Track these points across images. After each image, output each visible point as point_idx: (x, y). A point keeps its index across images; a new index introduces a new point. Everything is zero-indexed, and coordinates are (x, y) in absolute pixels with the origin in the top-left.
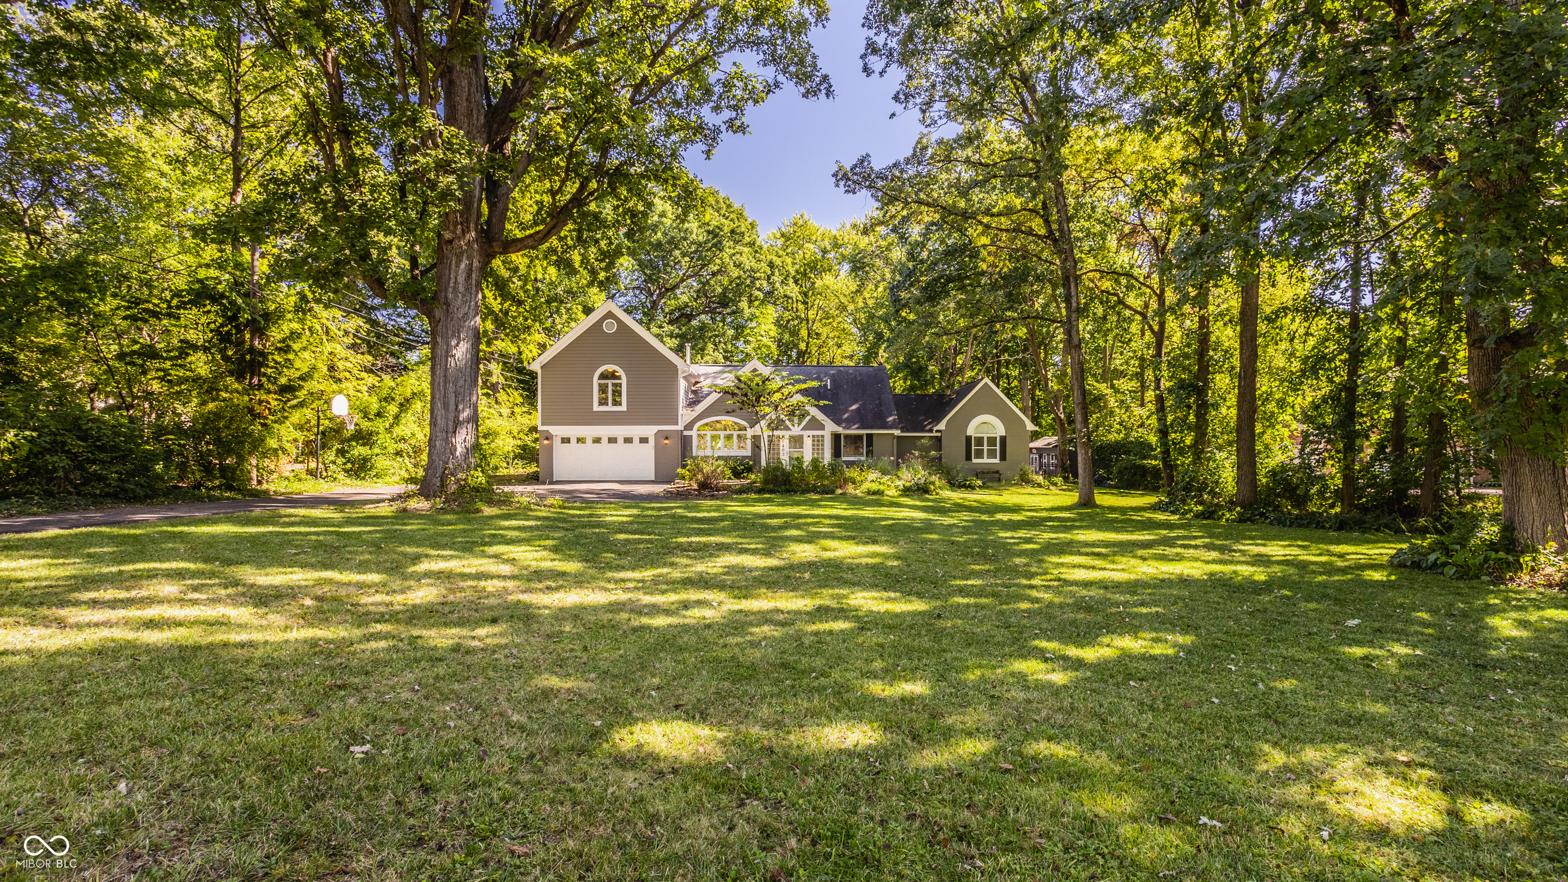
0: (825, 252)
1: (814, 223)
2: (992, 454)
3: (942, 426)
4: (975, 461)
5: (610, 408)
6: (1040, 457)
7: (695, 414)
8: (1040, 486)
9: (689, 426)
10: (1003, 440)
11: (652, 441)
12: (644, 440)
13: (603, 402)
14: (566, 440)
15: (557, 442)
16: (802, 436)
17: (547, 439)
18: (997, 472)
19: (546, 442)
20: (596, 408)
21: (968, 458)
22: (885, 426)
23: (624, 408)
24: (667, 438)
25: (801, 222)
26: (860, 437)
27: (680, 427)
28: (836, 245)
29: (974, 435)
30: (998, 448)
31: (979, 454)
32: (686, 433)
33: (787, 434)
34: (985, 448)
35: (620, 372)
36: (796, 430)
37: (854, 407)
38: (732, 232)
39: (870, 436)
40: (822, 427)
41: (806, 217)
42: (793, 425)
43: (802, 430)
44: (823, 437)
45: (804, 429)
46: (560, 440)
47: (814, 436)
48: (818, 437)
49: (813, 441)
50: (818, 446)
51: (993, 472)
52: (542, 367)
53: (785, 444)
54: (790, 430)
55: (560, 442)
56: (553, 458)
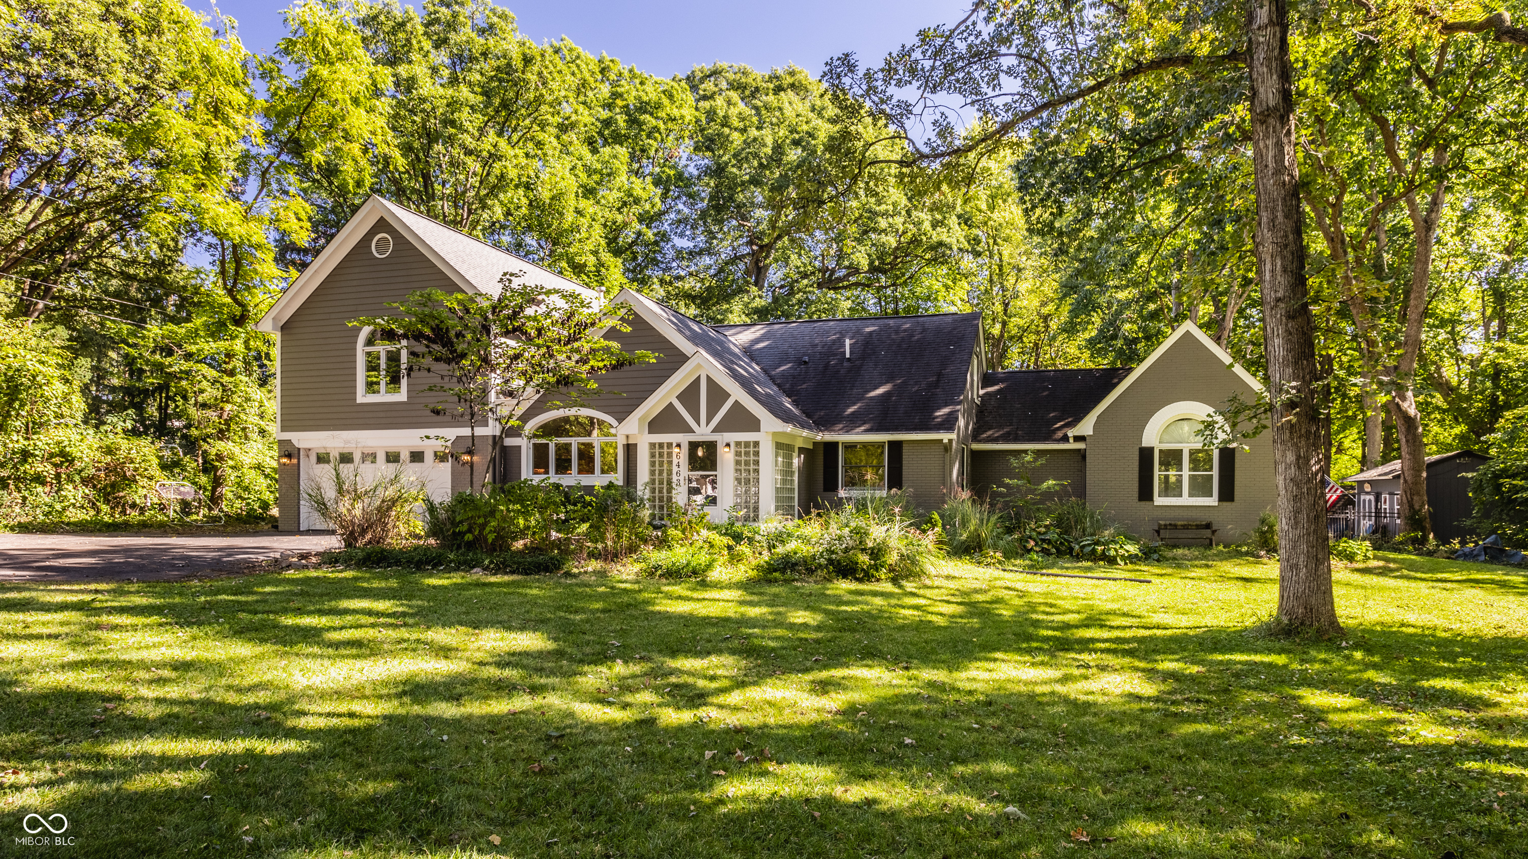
2: (1200, 487)
3: (1086, 427)
4: (1160, 500)
5: (384, 397)
6: (1378, 499)
9: (514, 430)
10: (1227, 454)
11: (450, 456)
12: (438, 454)
13: (371, 386)
14: (323, 458)
15: (308, 461)
16: (716, 442)
17: (289, 456)
18: (1208, 526)
19: (286, 461)
20: (362, 397)
21: (1146, 493)
22: (924, 426)
23: (405, 396)
24: (470, 451)
26: (877, 450)
27: (491, 430)
29: (1158, 447)
30: (1215, 473)
31: (1171, 487)
32: (509, 442)
33: (684, 439)
34: (1186, 473)
36: (703, 431)
37: (880, 390)
39: (896, 447)
40: (753, 424)
42: (708, 421)
43: (715, 430)
44: (756, 444)
45: (717, 430)
46: (313, 458)
47: (738, 444)
48: (747, 444)
49: (738, 454)
50: (747, 463)
51: (1199, 527)
52: (283, 328)
53: (681, 461)
54: (692, 431)
55: (315, 461)
56: (299, 490)
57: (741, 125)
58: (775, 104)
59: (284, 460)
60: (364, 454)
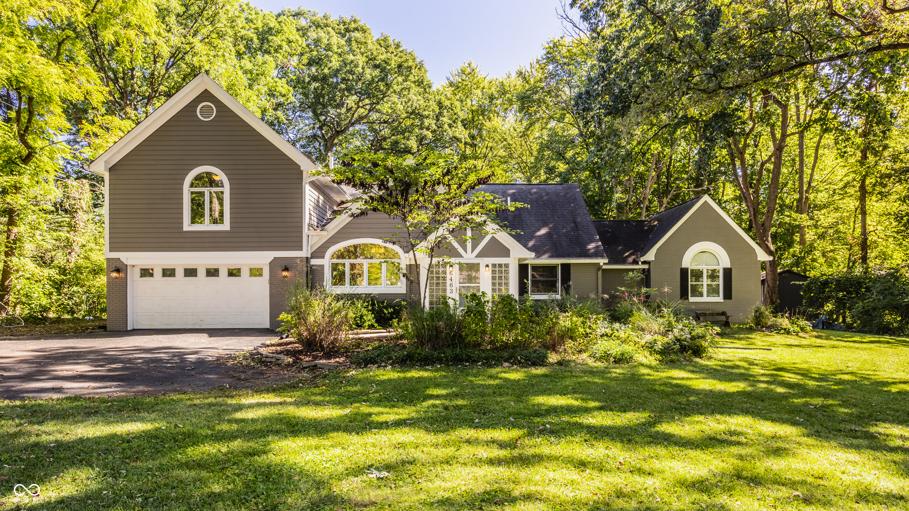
0: (492, 98)
1: (481, 73)
2: (713, 291)
3: (650, 256)
4: (692, 299)
5: (206, 226)
7: (327, 235)
8: (788, 332)
9: (319, 253)
10: (728, 273)
11: (266, 273)
12: (256, 272)
13: (196, 218)
14: (146, 273)
15: (133, 277)
16: (478, 264)
17: (118, 271)
18: (723, 314)
20: (187, 226)
21: (684, 295)
22: (585, 254)
23: (226, 226)
24: (286, 269)
25: (468, 70)
26: (552, 269)
27: (304, 253)
28: (503, 92)
29: (690, 268)
30: (721, 283)
31: (696, 292)
32: (314, 262)
33: (456, 262)
34: (705, 283)
35: (220, 175)
36: (469, 257)
37: (543, 231)
38: (400, 66)
39: (566, 268)
40: (505, 252)
41: (473, 65)
42: (466, 251)
43: (478, 256)
44: (507, 266)
45: (480, 255)
46: (138, 272)
47: (494, 265)
48: (500, 266)
49: (494, 272)
50: (500, 278)
51: (718, 314)
52: (111, 170)
53: (453, 277)
54: (461, 256)
55: (139, 275)
56: (127, 298)
57: (340, 51)
58: (363, 40)
59: (114, 275)
60: (186, 270)
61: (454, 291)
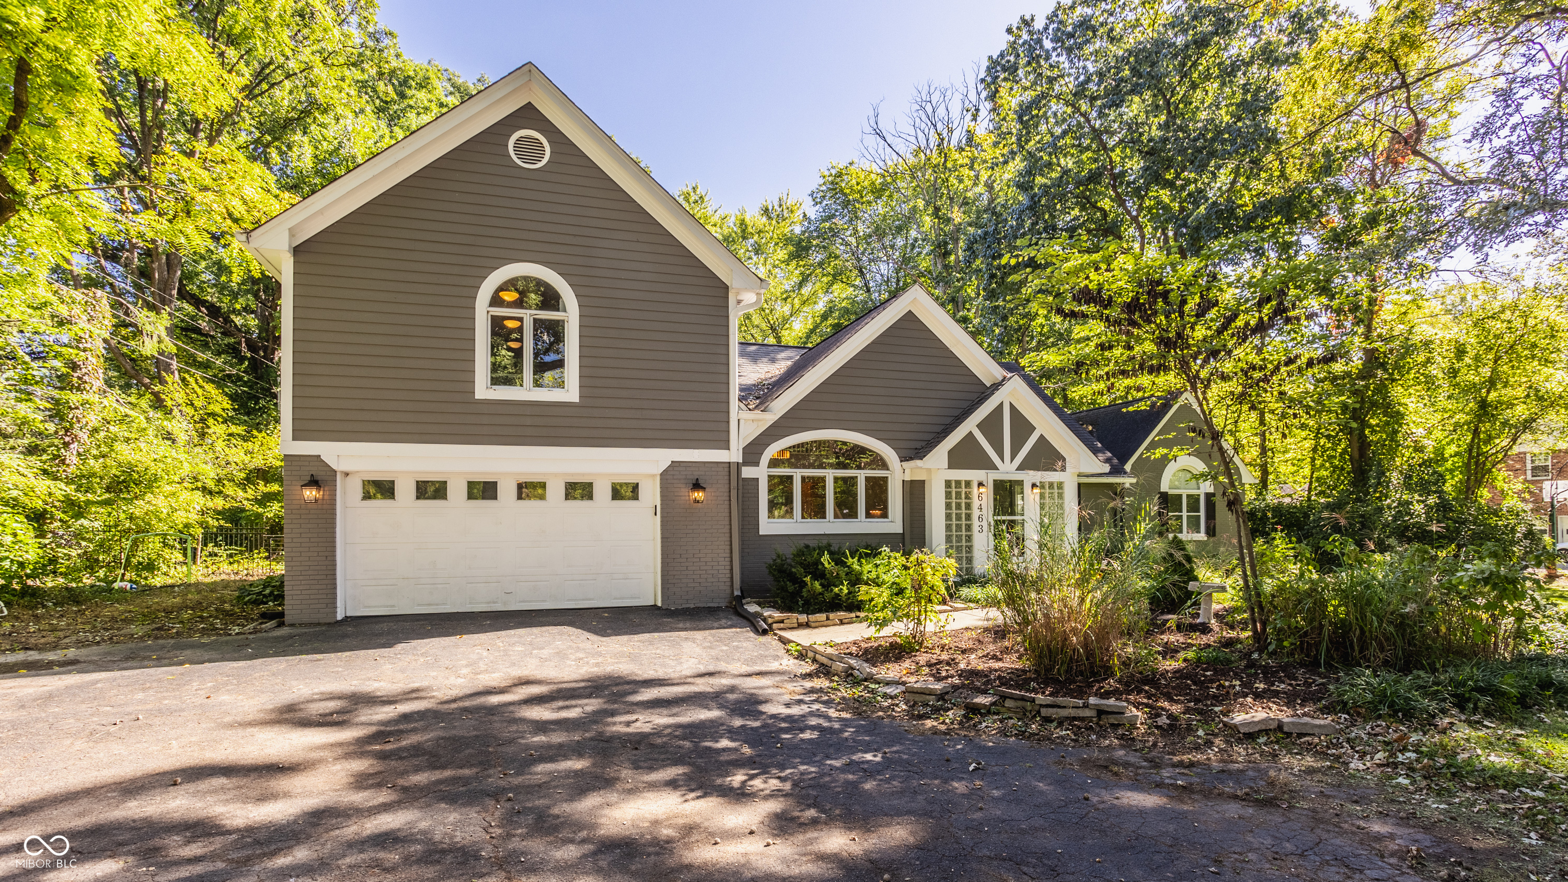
2: (1193, 525)
5: (525, 391)
7: (769, 418)
9: (752, 454)
10: (1210, 499)
11: (651, 494)
12: (627, 492)
14: (380, 489)
15: (349, 498)
16: (1020, 485)
17: (314, 482)
19: (310, 494)
20: (483, 390)
23: (571, 393)
24: (695, 487)
27: (734, 455)
29: (1169, 492)
30: (1202, 514)
31: (1177, 525)
32: (746, 472)
33: (989, 477)
34: (1185, 514)
36: (1007, 469)
40: (1058, 462)
42: (1002, 457)
43: (1020, 468)
46: (359, 488)
47: (1043, 485)
48: (1052, 486)
49: (1043, 496)
50: (1051, 507)
52: (297, 251)
53: (984, 503)
54: (995, 468)
55: (360, 494)
56: (334, 547)
60: (471, 485)
61: (985, 528)
